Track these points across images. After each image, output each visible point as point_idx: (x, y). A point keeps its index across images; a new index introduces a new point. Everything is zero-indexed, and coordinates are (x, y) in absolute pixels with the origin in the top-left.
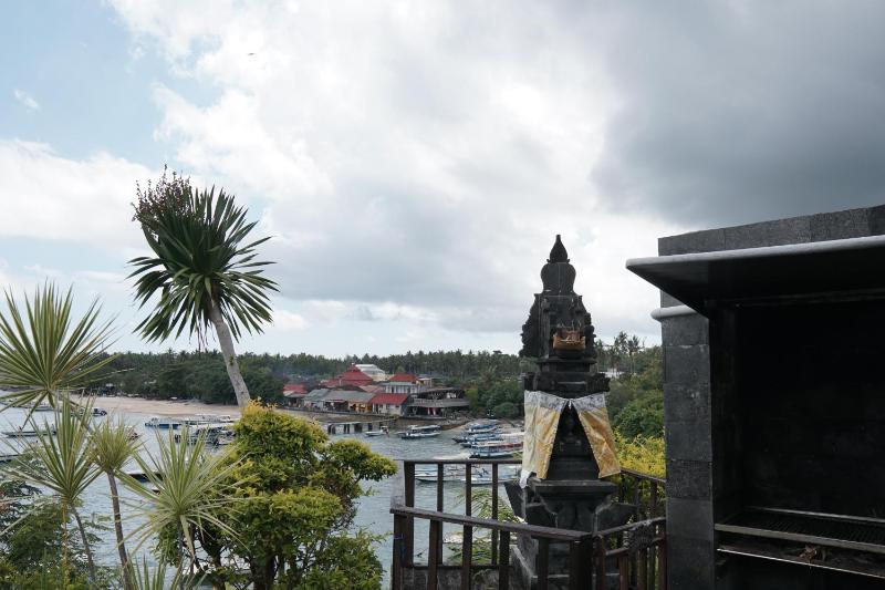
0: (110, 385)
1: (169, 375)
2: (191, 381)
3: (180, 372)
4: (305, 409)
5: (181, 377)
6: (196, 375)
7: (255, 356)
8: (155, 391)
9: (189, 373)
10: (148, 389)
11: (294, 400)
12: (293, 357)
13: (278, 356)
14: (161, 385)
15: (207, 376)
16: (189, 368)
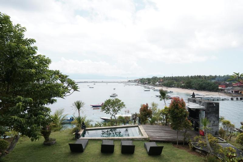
0: (174, 85)
1: (187, 83)
2: (193, 84)
3: (190, 82)
4: (225, 93)
5: (191, 83)
6: (194, 83)
7: (212, 76)
8: (184, 87)
9: (192, 82)
10: (182, 86)
11: (222, 90)
12: (224, 76)
13: (220, 76)
14: (186, 85)
15: (197, 83)
16: (193, 81)
